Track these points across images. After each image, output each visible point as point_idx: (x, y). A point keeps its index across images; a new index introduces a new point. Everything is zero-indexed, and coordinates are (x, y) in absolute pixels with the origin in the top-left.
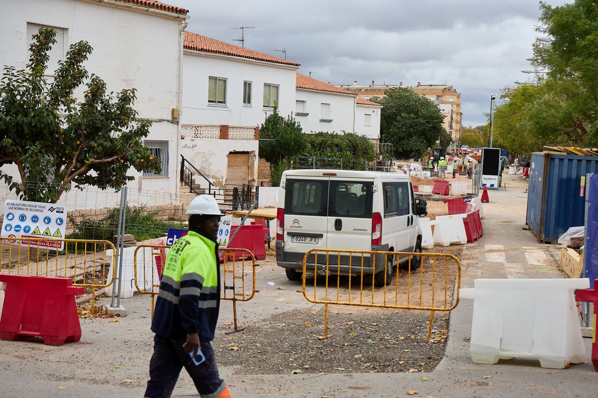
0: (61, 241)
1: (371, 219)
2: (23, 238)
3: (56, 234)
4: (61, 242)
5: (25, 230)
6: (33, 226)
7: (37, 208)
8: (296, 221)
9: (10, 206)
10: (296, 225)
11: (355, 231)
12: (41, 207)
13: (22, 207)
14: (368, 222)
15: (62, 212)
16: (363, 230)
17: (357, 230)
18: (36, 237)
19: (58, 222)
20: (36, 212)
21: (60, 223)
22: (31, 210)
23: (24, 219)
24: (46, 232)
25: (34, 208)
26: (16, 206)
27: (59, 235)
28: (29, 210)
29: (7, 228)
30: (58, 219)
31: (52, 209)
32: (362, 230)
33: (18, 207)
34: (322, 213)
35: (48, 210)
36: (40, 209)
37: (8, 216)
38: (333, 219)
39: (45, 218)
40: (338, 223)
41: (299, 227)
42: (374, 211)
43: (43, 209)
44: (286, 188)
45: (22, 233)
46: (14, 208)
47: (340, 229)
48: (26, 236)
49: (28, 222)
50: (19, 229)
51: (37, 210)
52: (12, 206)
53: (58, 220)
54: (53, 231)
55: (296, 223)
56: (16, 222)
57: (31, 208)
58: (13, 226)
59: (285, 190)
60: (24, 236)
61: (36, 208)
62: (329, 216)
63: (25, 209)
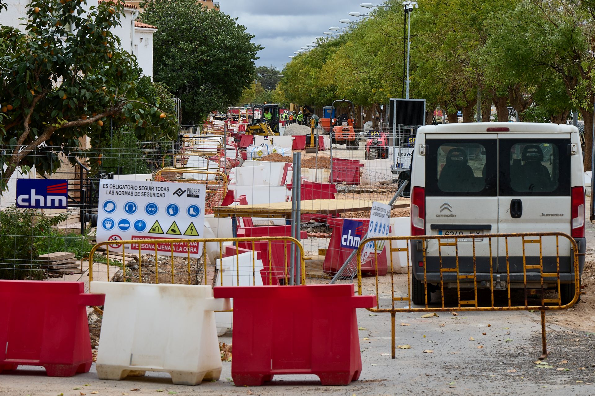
0: (198, 242)
1: (569, 198)
2: (134, 240)
3: (189, 232)
4: (198, 244)
5: (136, 227)
6: (150, 220)
7: (155, 191)
8: (445, 206)
9: (109, 189)
10: (446, 212)
11: (543, 217)
12: (161, 189)
13: (128, 191)
14: (565, 201)
15: (198, 196)
16: (557, 215)
17: (547, 215)
18: (155, 238)
19: (192, 212)
20: (153, 198)
21: (194, 213)
22: (144, 195)
23: (134, 209)
24: (172, 228)
25: (150, 191)
26: (119, 190)
27: (194, 233)
28: (140, 194)
29: (106, 225)
30: (191, 207)
31: (180, 192)
32: (555, 215)
33: (122, 190)
34: (490, 191)
35: (174, 194)
36: (160, 192)
37: (105, 206)
38: (506, 201)
39: (169, 207)
40: (516, 206)
41: (452, 215)
42: (574, 183)
43: (165, 192)
44: (426, 155)
45: (132, 231)
46: (115, 192)
47: (519, 216)
48: (139, 237)
49: (140, 214)
50: (127, 225)
51: (154, 194)
52: (112, 189)
53: (192, 209)
54: (183, 226)
55: (446, 210)
56: (119, 215)
57: (144, 191)
58: (116, 222)
59: (424, 157)
60: (136, 237)
61: (152, 192)
62: (500, 195)
63: (134, 193)
